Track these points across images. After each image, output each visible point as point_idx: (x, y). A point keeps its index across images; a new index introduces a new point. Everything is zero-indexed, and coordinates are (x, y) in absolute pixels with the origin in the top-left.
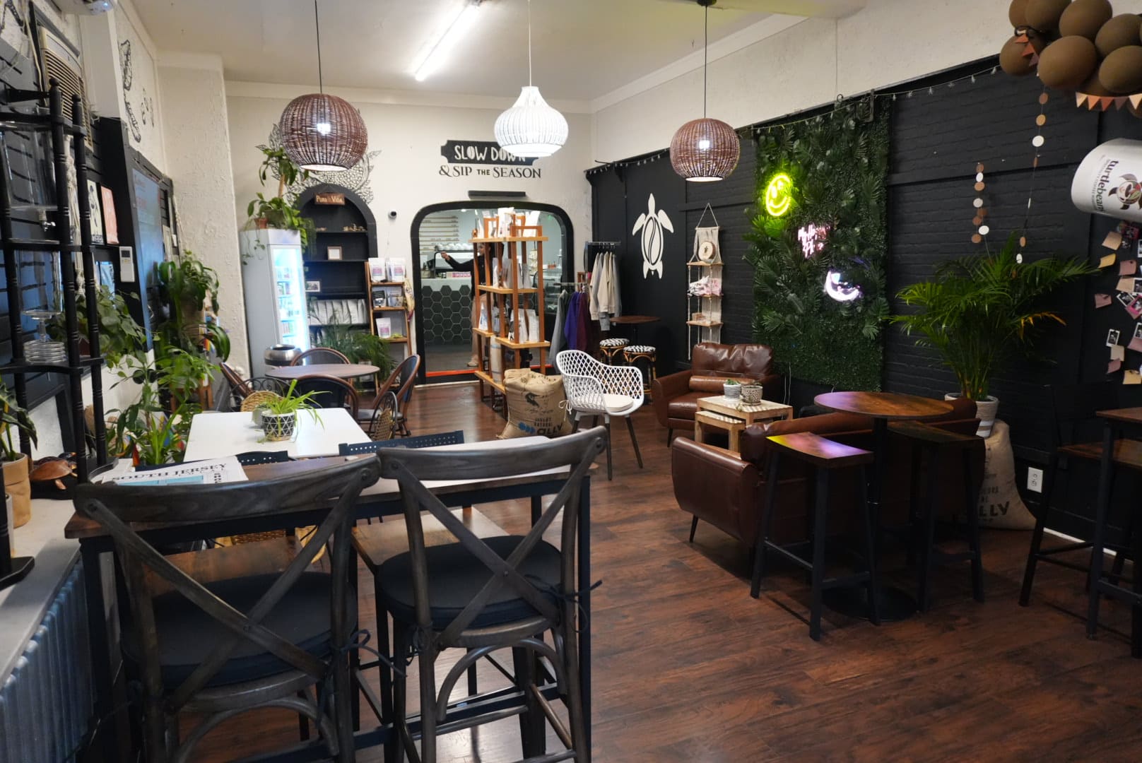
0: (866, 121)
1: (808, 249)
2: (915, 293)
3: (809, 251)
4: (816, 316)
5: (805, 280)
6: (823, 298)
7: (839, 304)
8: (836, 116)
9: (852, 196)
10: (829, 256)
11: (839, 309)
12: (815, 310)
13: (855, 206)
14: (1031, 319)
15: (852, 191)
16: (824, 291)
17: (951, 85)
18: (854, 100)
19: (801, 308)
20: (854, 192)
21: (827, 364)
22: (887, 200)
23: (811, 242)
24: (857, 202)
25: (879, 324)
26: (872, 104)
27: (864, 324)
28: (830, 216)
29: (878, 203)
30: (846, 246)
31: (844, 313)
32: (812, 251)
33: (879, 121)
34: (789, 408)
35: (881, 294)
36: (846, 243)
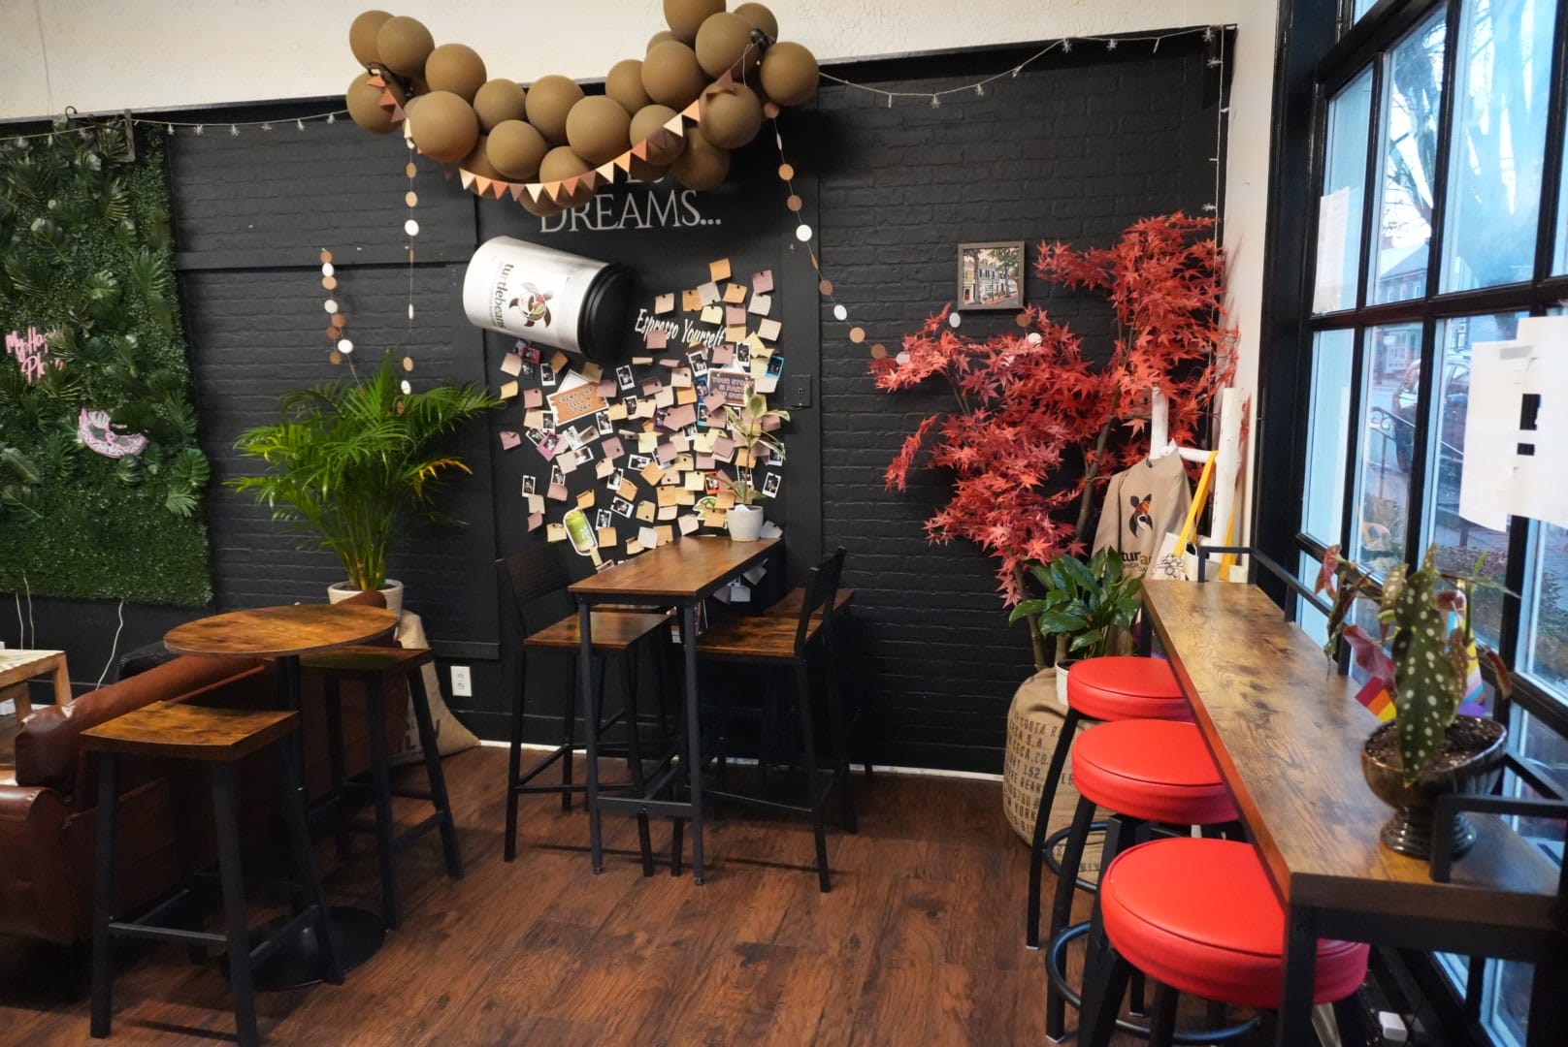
0: (121, 160)
1: (30, 369)
2: (275, 441)
3: (35, 372)
4: (68, 483)
5: (34, 424)
6: (77, 454)
7: (114, 462)
8: (59, 142)
9: (111, 283)
10: (81, 383)
11: (115, 471)
12: (65, 474)
13: (121, 298)
14: (431, 468)
15: (111, 274)
16: (79, 441)
17: (266, 126)
18: (96, 122)
19: (33, 473)
20: (115, 276)
21: (104, 565)
22: (179, 292)
23: (37, 359)
24: (124, 293)
25: (194, 492)
26: (130, 134)
27: (167, 492)
28: (71, 313)
29: (165, 296)
30: (115, 366)
31: (125, 477)
32: (41, 371)
33: (146, 165)
34: (58, 655)
35: (191, 443)
36: (111, 360)
